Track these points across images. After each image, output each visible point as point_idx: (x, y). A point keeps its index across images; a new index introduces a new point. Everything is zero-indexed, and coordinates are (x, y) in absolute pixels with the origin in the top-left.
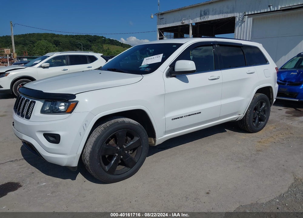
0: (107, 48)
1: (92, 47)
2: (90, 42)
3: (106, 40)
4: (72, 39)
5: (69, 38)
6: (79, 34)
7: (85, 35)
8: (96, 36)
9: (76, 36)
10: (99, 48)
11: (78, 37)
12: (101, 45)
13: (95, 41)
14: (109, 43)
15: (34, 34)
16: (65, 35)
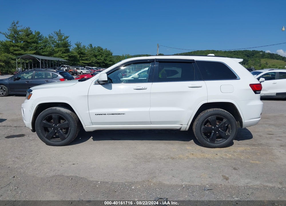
0: (265, 62)
1: (249, 62)
2: (248, 56)
3: (266, 54)
4: (230, 54)
5: (227, 54)
6: (237, 50)
7: (244, 50)
8: (255, 51)
9: (234, 51)
10: (256, 63)
11: (236, 52)
12: (259, 59)
13: (253, 56)
14: (268, 58)
15: (198, 51)
16: (224, 51)
